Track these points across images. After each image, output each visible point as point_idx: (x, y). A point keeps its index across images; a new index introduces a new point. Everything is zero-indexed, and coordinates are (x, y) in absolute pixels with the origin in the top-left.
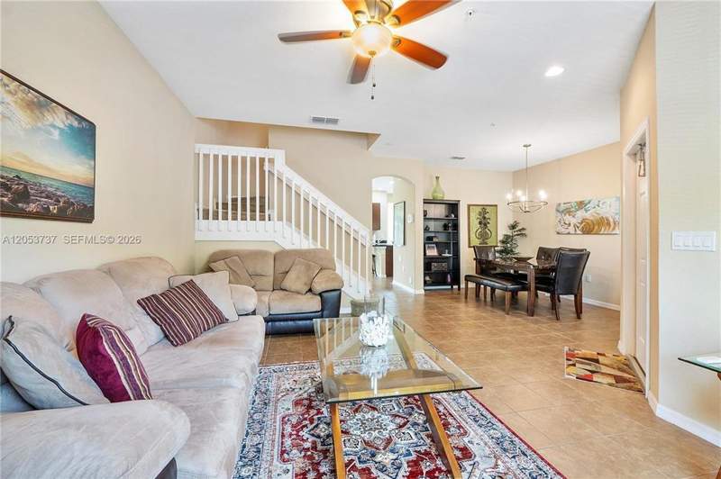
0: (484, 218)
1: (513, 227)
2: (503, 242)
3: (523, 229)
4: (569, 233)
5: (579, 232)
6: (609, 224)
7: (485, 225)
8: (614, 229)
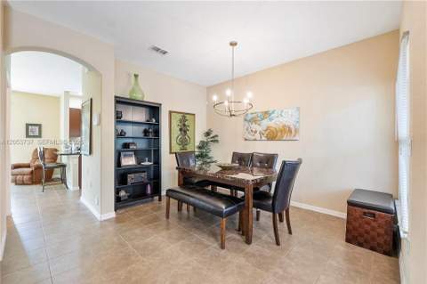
0: (184, 125)
1: (208, 134)
2: (199, 148)
3: (217, 136)
4: (255, 140)
5: (263, 138)
6: (290, 131)
7: (185, 132)
8: (294, 136)
